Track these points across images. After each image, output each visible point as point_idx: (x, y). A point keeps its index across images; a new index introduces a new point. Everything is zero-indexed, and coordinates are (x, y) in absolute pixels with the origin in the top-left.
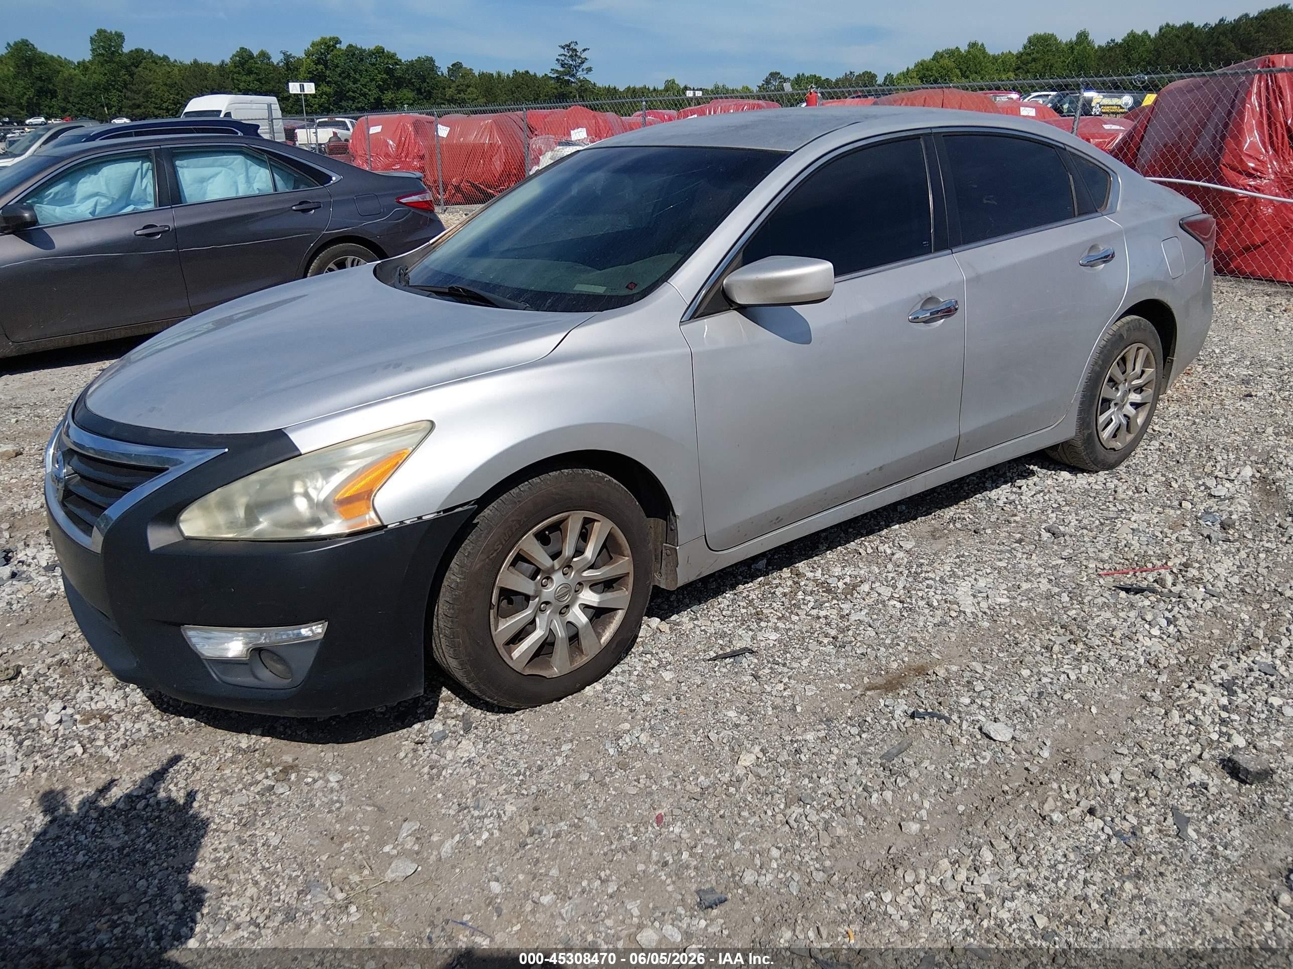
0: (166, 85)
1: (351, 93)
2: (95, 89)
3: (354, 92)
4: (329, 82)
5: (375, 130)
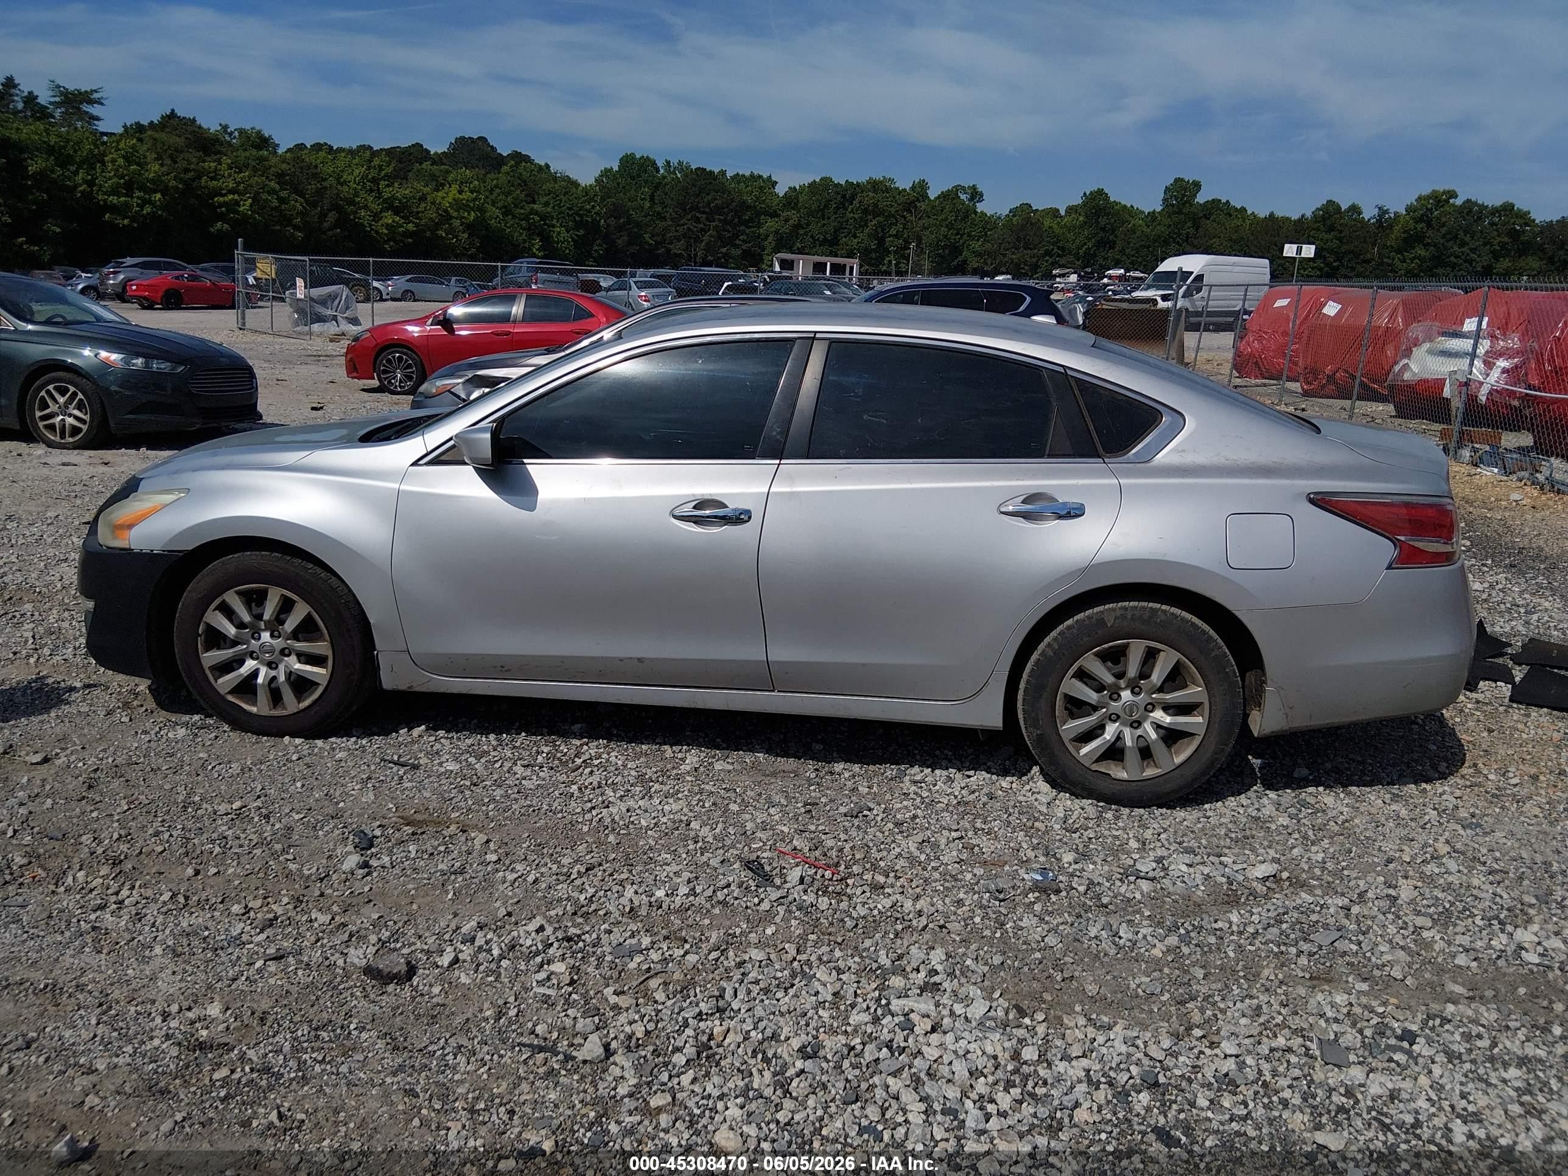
0: (1231, 240)
1: (1452, 259)
2: (1155, 241)
3: (1457, 257)
4: (1428, 244)
5: (1281, 303)
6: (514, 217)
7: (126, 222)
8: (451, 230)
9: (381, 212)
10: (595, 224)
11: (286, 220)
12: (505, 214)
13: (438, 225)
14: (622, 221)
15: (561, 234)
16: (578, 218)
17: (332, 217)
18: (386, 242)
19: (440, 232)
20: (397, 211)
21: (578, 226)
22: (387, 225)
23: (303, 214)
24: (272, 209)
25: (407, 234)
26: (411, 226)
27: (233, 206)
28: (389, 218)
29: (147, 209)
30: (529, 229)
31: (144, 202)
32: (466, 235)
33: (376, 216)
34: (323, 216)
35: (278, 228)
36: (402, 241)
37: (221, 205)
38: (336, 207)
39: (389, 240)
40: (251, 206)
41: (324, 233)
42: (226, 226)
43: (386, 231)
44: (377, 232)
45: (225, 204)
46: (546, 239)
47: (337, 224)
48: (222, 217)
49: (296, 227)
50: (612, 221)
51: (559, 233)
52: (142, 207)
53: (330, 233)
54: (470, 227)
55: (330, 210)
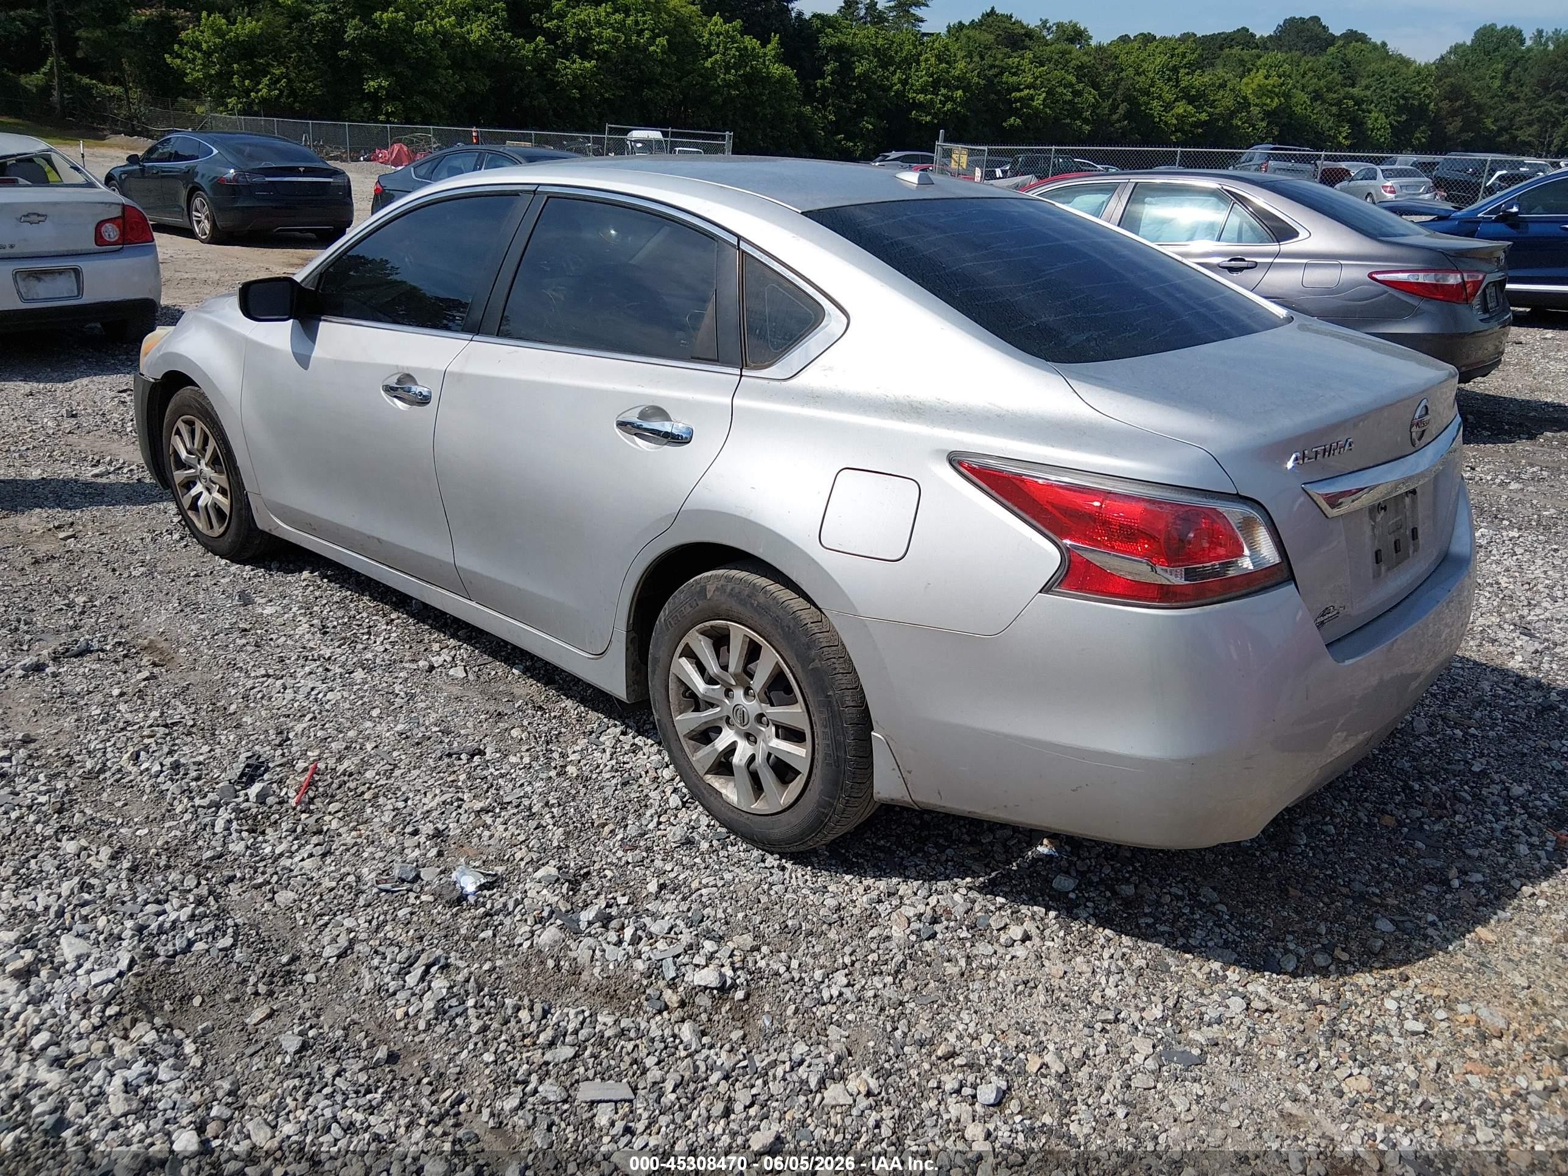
6: (1324, 102)
7: (928, 118)
8: (1249, 121)
9: (1174, 101)
10: (1423, 108)
11: (1075, 113)
12: (1314, 100)
13: (1233, 114)
14: (1457, 104)
15: (1377, 121)
16: (1402, 102)
17: (1123, 108)
18: (1173, 133)
19: (1234, 122)
20: (1191, 101)
21: (1400, 110)
22: (1178, 115)
23: (1095, 107)
24: (1065, 102)
25: (1200, 124)
26: (1204, 117)
27: (1027, 101)
28: (1181, 108)
29: (949, 106)
30: (1339, 116)
31: (948, 98)
32: (1264, 124)
33: (1168, 107)
34: (1114, 108)
35: (1068, 121)
36: (1191, 132)
37: (1017, 100)
38: (1129, 98)
39: (1176, 131)
40: (1044, 100)
41: (1112, 125)
42: (1018, 120)
43: (1175, 122)
44: (1166, 123)
45: (1020, 99)
46: (1357, 125)
47: (1127, 116)
48: (1016, 113)
49: (1086, 121)
50: (1445, 105)
51: (1376, 119)
52: (944, 103)
53: (1117, 125)
54: (1268, 115)
55: (1123, 102)
